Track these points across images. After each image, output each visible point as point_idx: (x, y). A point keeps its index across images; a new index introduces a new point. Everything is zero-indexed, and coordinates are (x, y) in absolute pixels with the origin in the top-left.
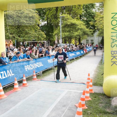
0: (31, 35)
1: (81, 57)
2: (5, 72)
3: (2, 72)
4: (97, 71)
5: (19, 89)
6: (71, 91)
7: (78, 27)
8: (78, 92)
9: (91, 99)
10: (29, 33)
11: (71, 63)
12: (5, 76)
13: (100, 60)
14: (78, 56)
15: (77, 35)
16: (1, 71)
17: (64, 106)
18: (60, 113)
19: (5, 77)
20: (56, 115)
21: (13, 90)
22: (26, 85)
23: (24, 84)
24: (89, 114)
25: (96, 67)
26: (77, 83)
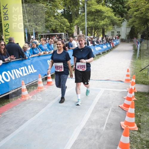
0: (52, 22)
1: (108, 51)
2: (25, 67)
3: (23, 68)
4: (133, 68)
5: (44, 89)
6: (108, 90)
7: (105, 14)
8: (117, 91)
9: (136, 99)
10: (48, 20)
11: (98, 58)
12: (26, 72)
13: (133, 55)
14: (105, 50)
15: (103, 25)
16: (21, 67)
17: (106, 107)
18: (103, 115)
19: (26, 74)
20: (99, 118)
21: (37, 89)
22: (51, 84)
23: (48, 83)
24: (139, 116)
25: (130, 62)
26: (113, 81)
